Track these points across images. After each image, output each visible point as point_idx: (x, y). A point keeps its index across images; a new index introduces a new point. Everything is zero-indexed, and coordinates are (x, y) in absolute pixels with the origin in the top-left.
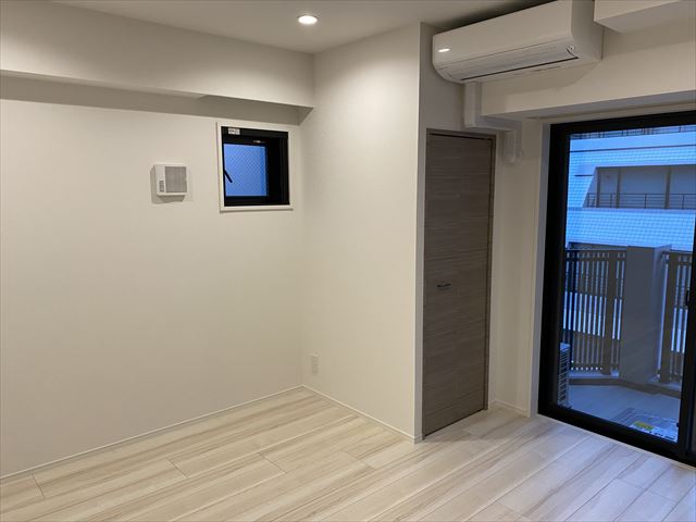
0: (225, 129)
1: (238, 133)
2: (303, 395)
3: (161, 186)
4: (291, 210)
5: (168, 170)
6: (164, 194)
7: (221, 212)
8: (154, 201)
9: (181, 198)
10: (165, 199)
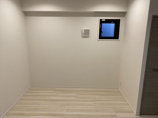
0: (101, 20)
1: (105, 20)
2: (117, 90)
3: (83, 34)
4: (119, 41)
5: (85, 30)
6: (84, 36)
7: (98, 41)
8: (82, 38)
9: (88, 37)
10: (84, 37)
